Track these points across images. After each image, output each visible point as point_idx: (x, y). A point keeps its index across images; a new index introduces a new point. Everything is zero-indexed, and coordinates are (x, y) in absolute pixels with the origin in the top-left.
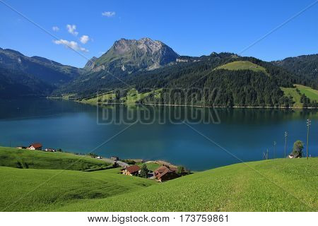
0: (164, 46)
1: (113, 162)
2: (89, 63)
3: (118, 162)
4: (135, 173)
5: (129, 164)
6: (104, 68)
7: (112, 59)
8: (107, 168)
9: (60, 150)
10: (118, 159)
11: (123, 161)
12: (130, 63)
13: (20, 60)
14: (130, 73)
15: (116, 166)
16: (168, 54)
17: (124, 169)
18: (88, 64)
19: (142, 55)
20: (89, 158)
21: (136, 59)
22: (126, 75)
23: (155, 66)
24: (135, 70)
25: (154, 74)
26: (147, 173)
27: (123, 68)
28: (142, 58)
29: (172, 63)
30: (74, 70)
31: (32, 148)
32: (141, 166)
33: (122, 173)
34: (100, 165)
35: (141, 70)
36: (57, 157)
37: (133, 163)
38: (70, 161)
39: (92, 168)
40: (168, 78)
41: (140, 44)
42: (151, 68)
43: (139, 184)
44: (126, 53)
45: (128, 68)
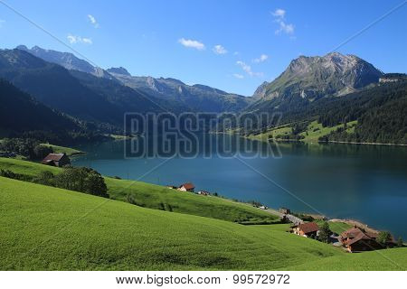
0: (360, 61)
1: (282, 216)
2: (259, 90)
3: (289, 216)
4: (311, 234)
5: (304, 220)
6: (277, 94)
7: (288, 83)
8: (273, 223)
9: (216, 195)
10: (288, 212)
11: (296, 216)
12: (312, 87)
13: (180, 90)
14: (311, 100)
15: (285, 221)
16: (366, 73)
17: (296, 227)
18: (257, 91)
19: (328, 76)
20: (249, 207)
21: (321, 82)
22: (307, 103)
23: (347, 91)
24: (319, 96)
25: (345, 101)
26: (328, 236)
27: (303, 95)
28: (328, 80)
29: (372, 85)
30: (240, 99)
31: (183, 189)
32: (321, 224)
33: (292, 232)
34: (263, 218)
35: (326, 96)
36: (209, 202)
37: (311, 219)
38: (225, 208)
39: (252, 220)
40: (366, 105)
41: (326, 61)
42: (341, 94)
43: (311, 252)
44: (306, 75)
45: (310, 94)
